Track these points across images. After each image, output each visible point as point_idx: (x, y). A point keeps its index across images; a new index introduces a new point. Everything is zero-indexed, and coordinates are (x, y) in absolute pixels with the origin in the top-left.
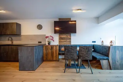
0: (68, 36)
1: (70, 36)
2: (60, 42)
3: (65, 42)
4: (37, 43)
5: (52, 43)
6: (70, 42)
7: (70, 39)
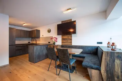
0: (69, 37)
1: (71, 37)
2: (62, 42)
3: (66, 42)
4: (48, 43)
5: (57, 44)
6: (71, 42)
7: (71, 39)
